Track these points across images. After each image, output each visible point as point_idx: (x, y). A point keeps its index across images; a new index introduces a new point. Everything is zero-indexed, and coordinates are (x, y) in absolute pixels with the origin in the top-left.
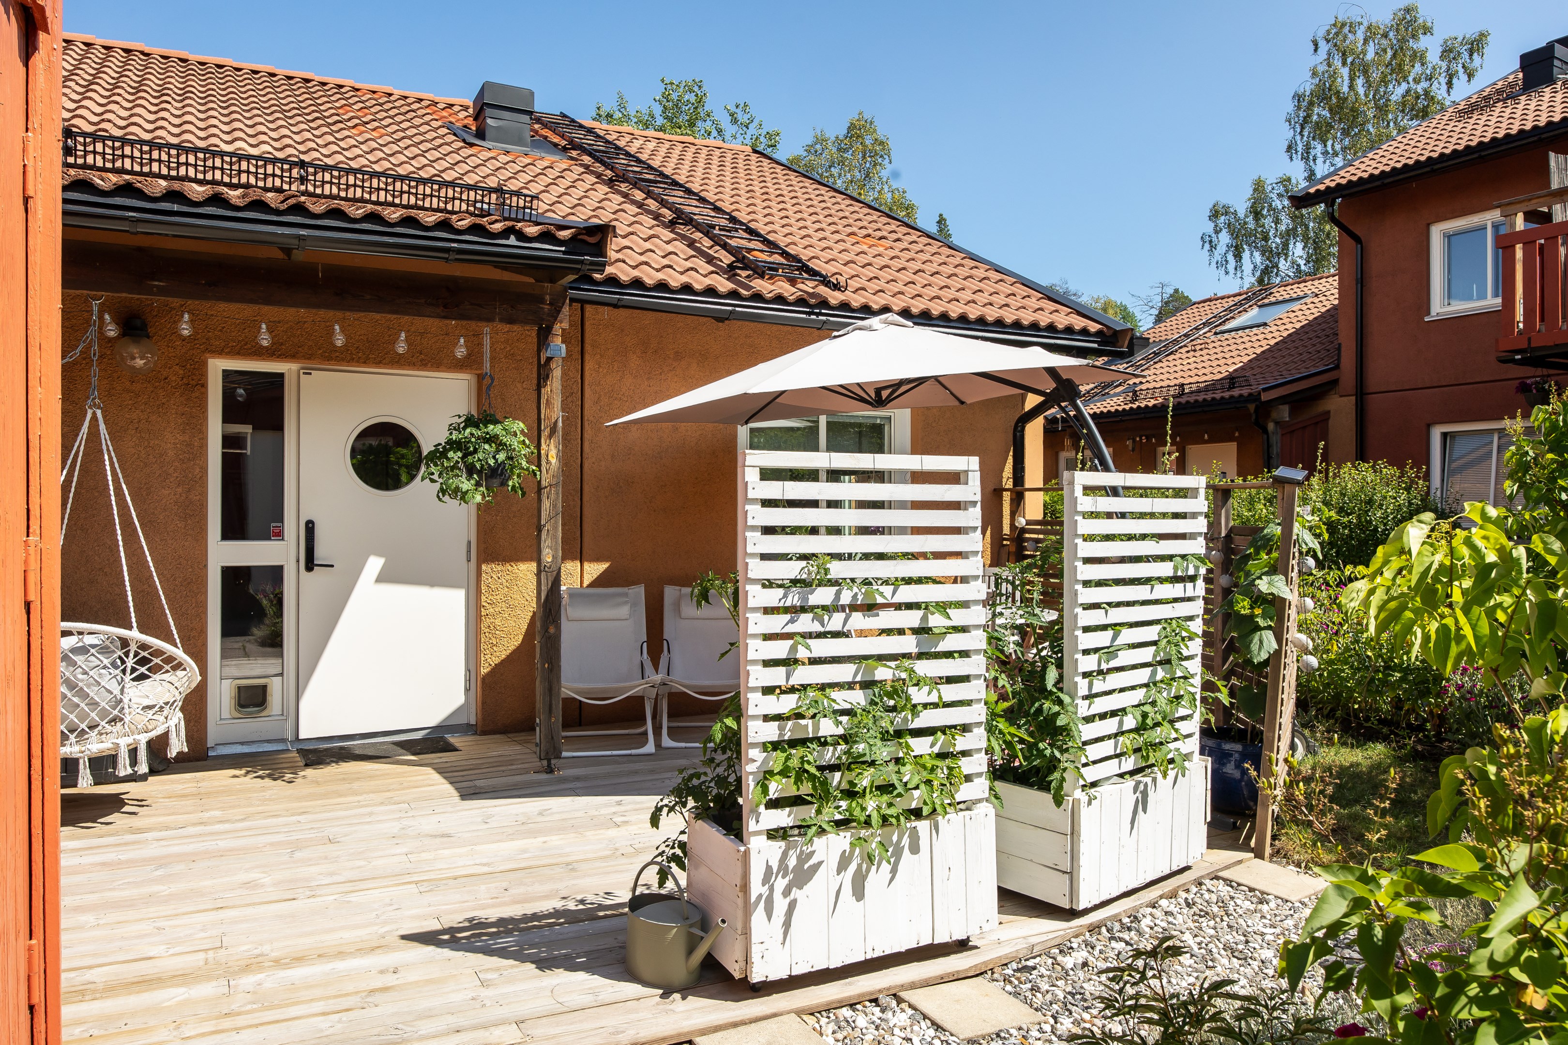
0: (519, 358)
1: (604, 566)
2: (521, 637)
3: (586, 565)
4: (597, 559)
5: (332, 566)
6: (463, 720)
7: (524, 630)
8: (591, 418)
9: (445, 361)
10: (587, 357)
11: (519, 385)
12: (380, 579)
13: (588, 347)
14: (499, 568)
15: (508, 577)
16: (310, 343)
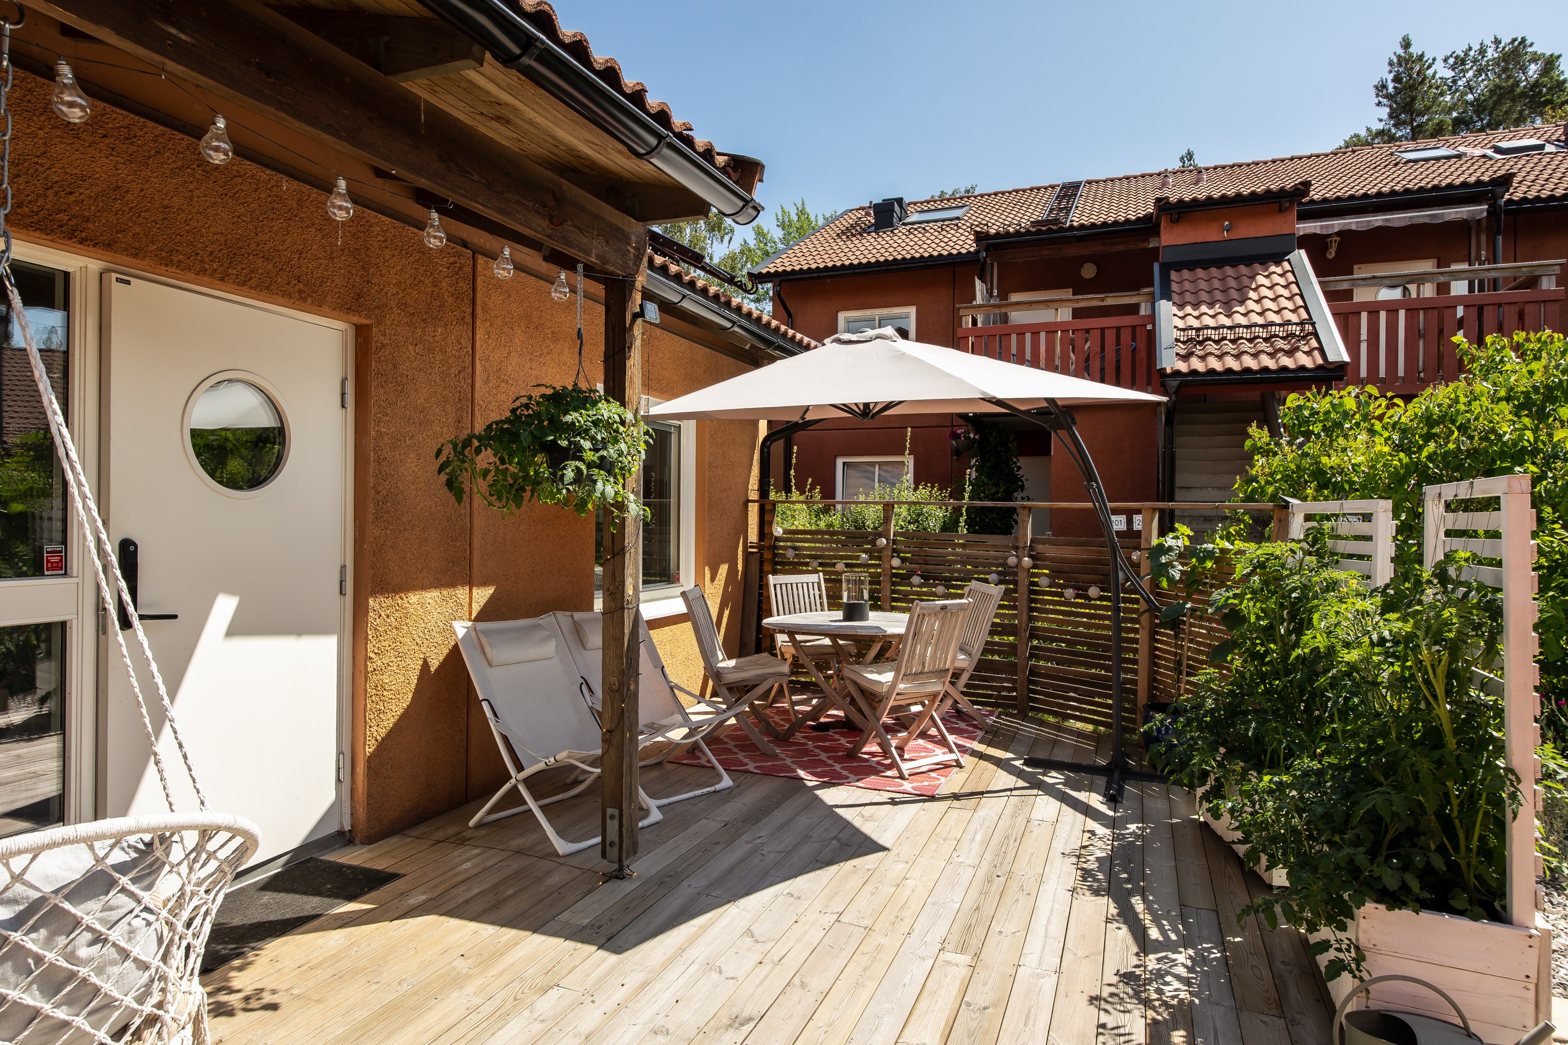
0: (411, 310)
1: (490, 590)
2: (410, 695)
3: (475, 590)
4: (484, 584)
5: (175, 617)
6: (333, 828)
7: (413, 686)
8: (481, 402)
9: (329, 298)
10: (478, 323)
11: (411, 348)
12: (232, 632)
13: (479, 310)
14: (389, 602)
15: (397, 614)
16: (138, 230)
